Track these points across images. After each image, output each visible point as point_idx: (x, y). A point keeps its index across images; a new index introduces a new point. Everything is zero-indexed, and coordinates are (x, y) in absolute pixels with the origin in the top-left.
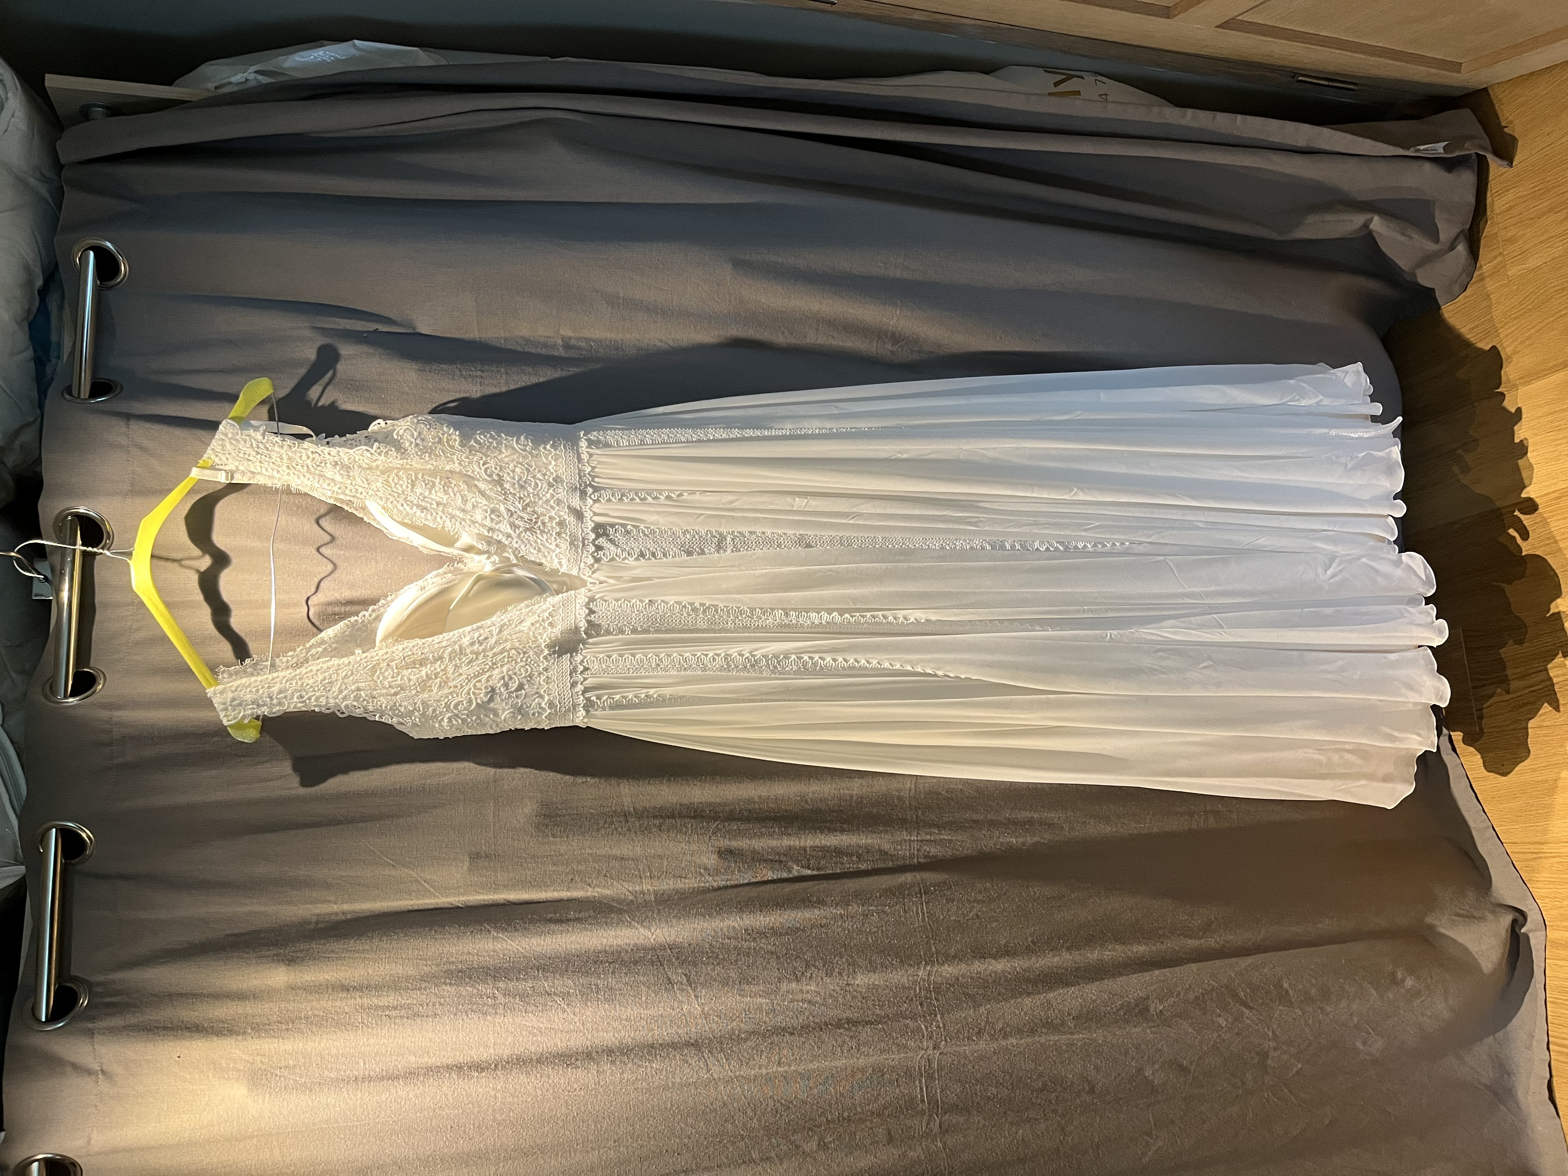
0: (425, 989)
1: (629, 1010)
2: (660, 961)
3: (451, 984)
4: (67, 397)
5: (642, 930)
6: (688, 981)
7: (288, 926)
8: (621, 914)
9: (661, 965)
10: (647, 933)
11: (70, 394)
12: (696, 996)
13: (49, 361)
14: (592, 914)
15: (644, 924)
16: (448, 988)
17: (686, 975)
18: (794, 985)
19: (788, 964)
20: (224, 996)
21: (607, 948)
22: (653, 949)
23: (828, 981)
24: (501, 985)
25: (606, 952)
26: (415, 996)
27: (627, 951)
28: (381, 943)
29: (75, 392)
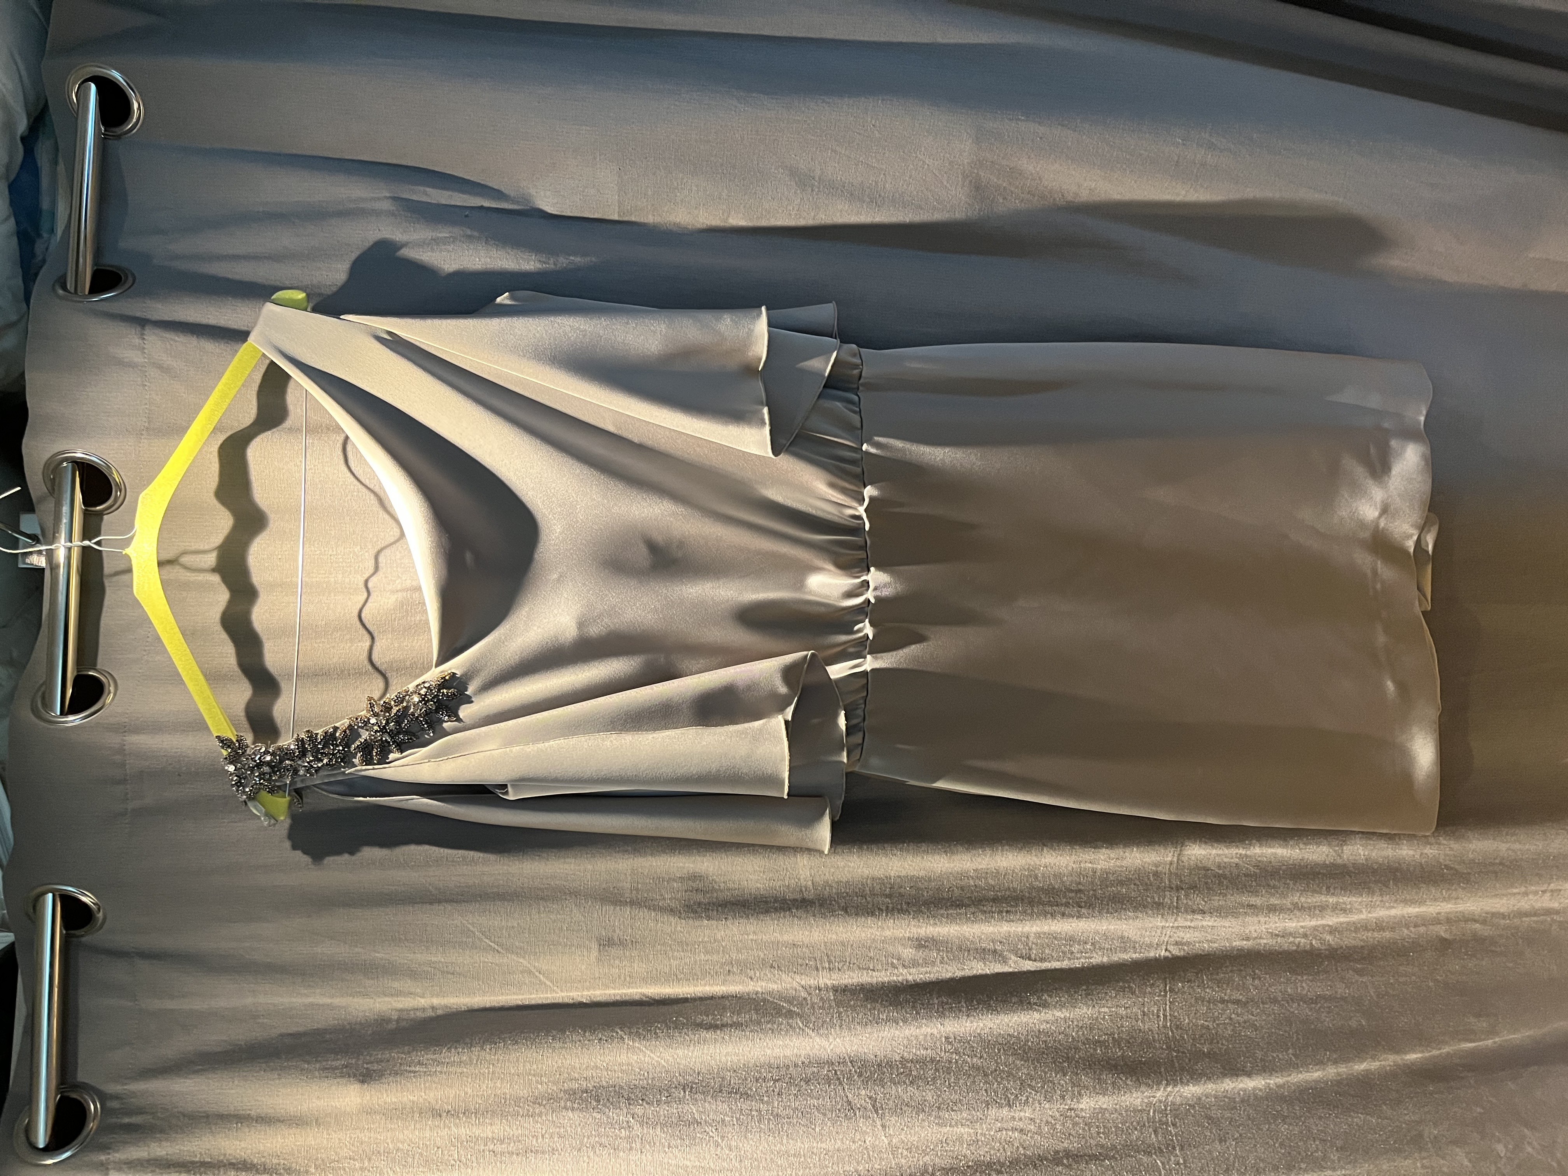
0: (540, 1114)
1: (799, 1144)
2: (839, 1079)
3: (573, 1109)
4: (61, 292)
5: (818, 1039)
6: (873, 1107)
7: (361, 1024)
8: (792, 1017)
9: (840, 1083)
10: (825, 1043)
11: (64, 287)
12: (883, 1126)
13: (39, 236)
14: (754, 1017)
15: (821, 1032)
16: (570, 1114)
17: (870, 1098)
18: (1005, 1111)
19: (999, 1083)
20: (279, 1121)
21: (772, 1061)
22: (830, 1063)
23: (1047, 1106)
24: (639, 1110)
25: (770, 1066)
26: (527, 1126)
27: (796, 1065)
28: (483, 1053)
29: (70, 286)
